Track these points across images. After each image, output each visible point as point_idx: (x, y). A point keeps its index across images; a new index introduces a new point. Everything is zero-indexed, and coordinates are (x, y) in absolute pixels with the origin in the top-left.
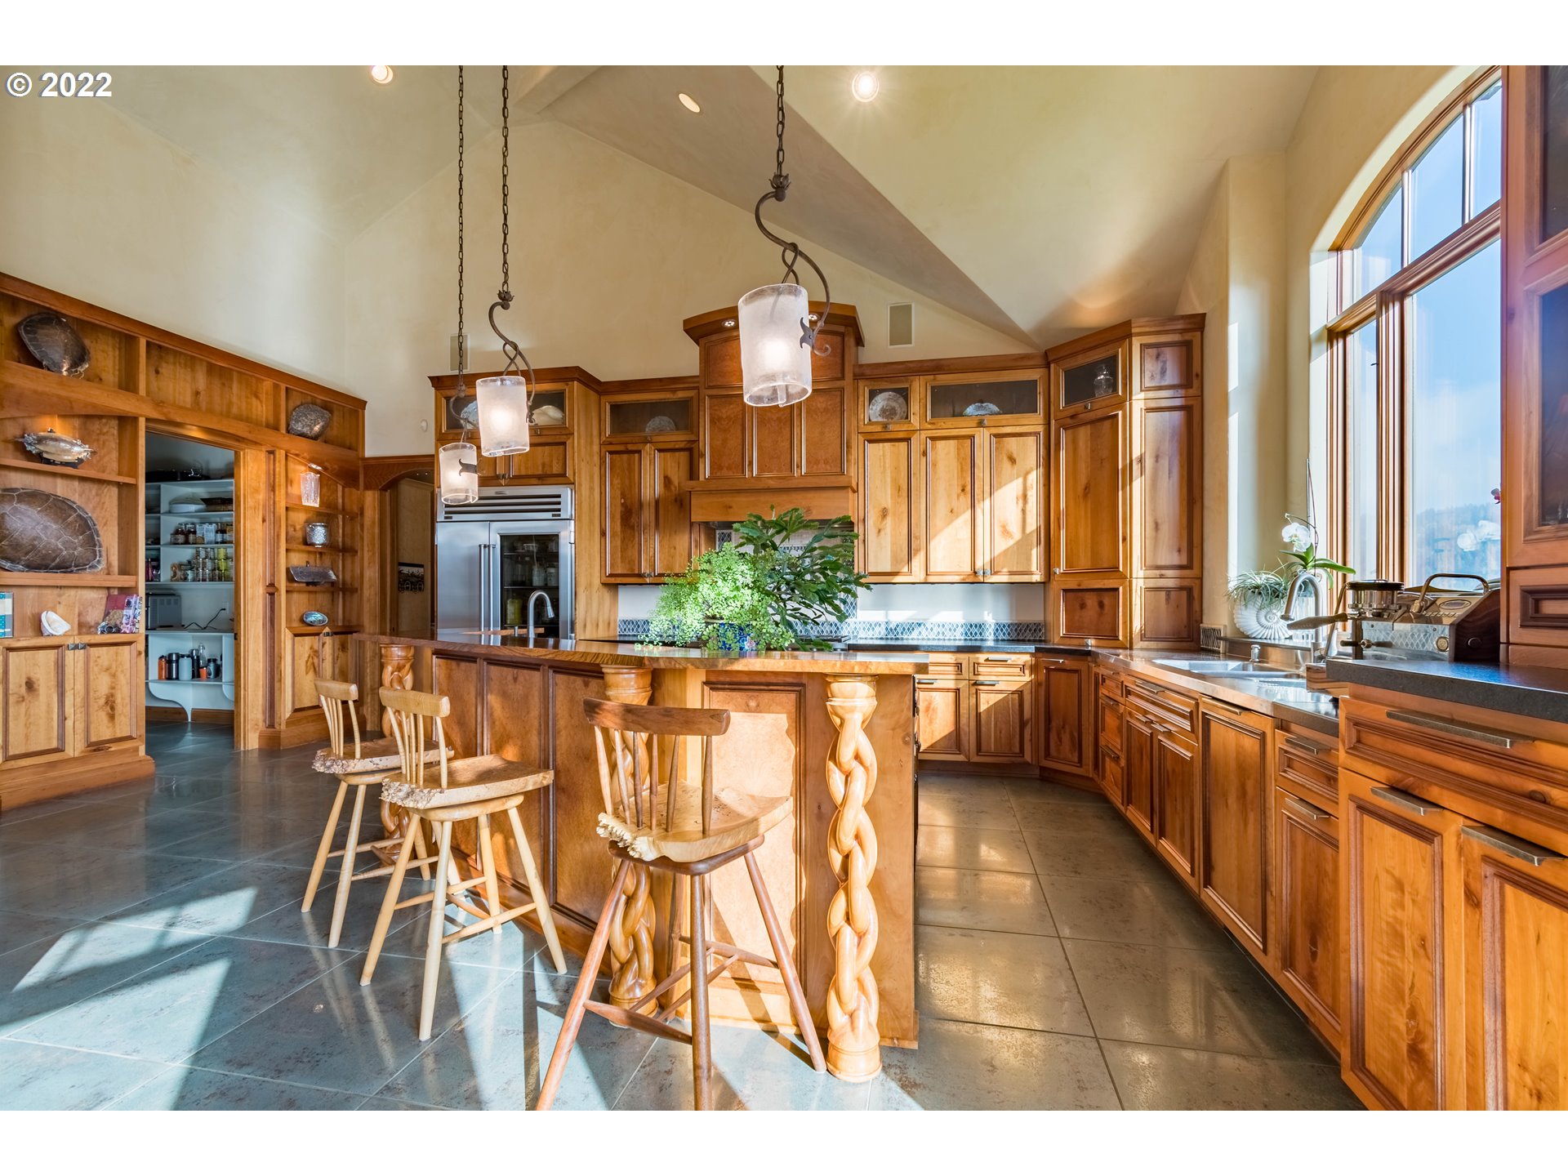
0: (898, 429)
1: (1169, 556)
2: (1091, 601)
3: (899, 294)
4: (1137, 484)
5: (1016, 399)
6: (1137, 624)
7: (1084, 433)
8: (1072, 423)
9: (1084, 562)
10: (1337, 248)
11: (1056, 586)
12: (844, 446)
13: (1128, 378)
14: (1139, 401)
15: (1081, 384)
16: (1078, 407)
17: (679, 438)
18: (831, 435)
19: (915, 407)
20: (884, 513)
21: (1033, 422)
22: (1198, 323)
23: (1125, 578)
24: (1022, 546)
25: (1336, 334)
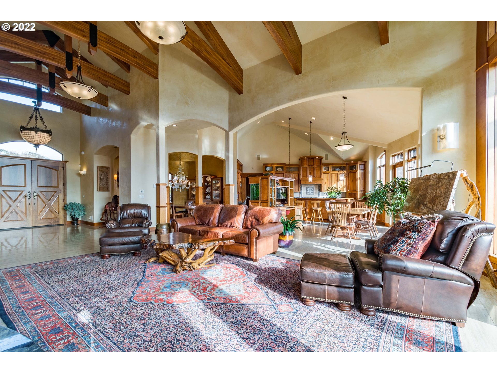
0: (328, 172)
1: (362, 189)
2: (353, 194)
3: (326, 153)
4: (359, 181)
5: (343, 169)
6: (359, 197)
7: (352, 174)
8: (350, 172)
9: (352, 189)
10: (380, 158)
11: (348, 192)
12: (321, 174)
13: (358, 168)
14: (359, 171)
15: (352, 168)
16: (351, 170)
17: (297, 172)
18: (319, 173)
19: (330, 169)
20: (326, 183)
21: (345, 172)
22: (365, 162)
23: (357, 192)
24: (344, 187)
25: (380, 167)
